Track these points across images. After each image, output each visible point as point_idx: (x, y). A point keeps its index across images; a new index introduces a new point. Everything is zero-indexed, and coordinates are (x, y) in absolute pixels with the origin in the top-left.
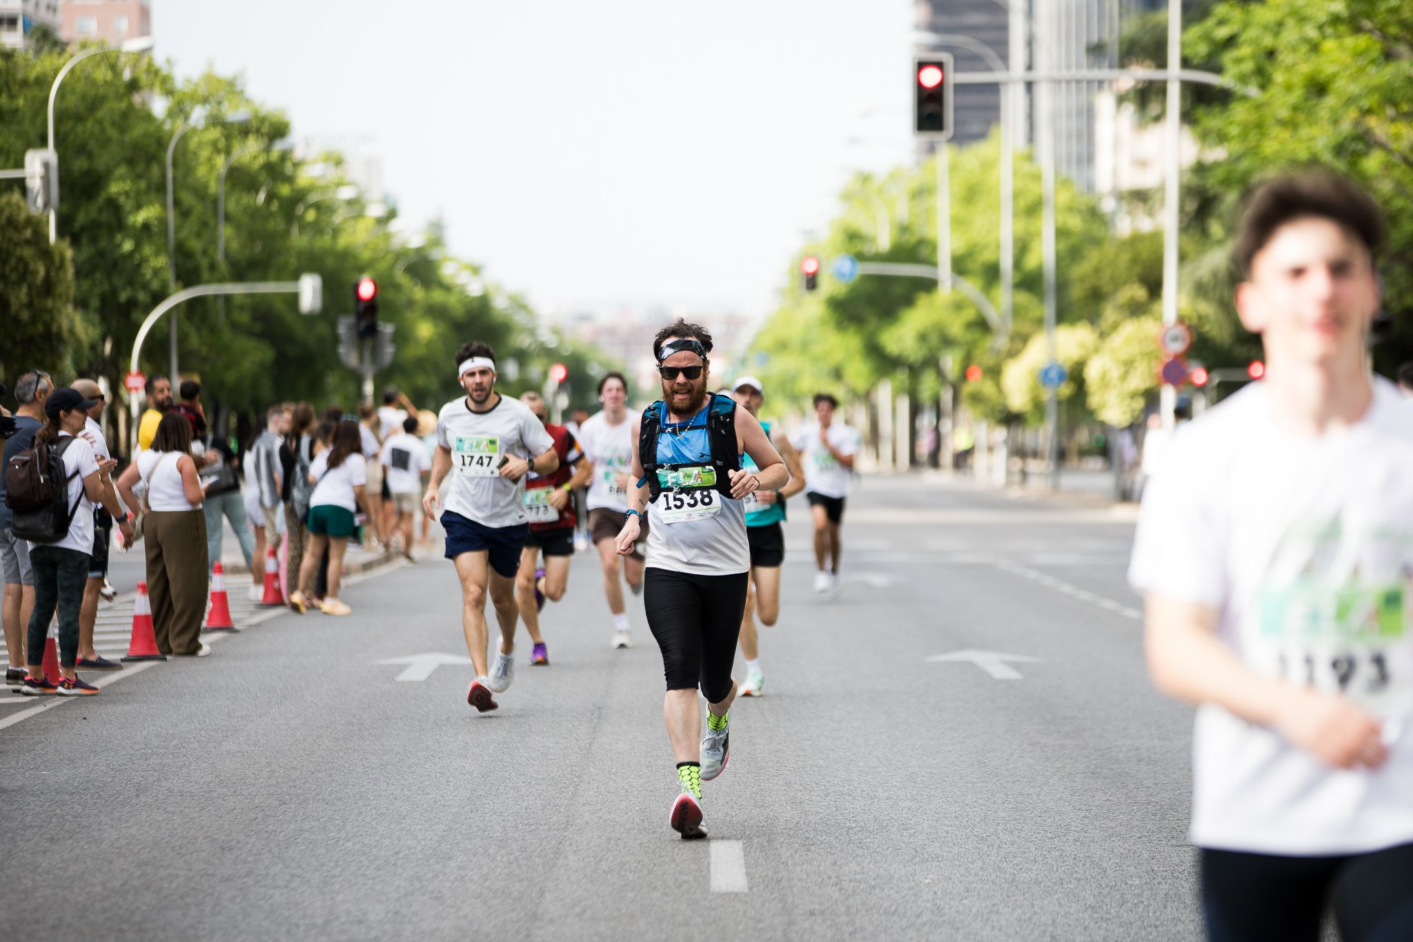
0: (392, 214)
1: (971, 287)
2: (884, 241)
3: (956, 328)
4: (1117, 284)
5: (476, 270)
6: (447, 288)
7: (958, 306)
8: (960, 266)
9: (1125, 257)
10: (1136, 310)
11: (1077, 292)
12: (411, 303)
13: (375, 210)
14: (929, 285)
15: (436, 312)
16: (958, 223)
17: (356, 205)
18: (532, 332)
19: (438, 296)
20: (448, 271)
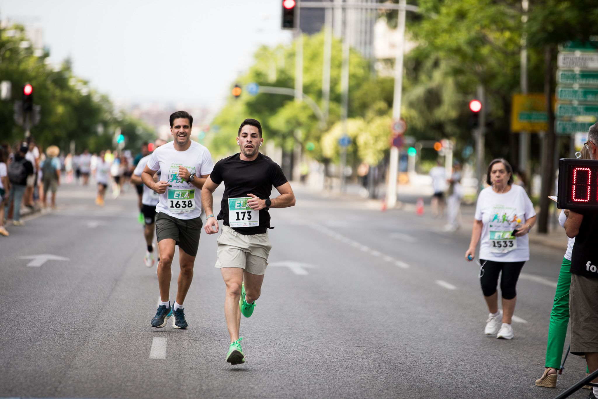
0: (46, 55)
1: (310, 100)
2: (273, 77)
3: (303, 117)
4: (374, 100)
5: (85, 83)
6: (71, 90)
7: (305, 108)
8: (307, 90)
9: (378, 90)
10: (382, 113)
11: (356, 104)
12: (54, 97)
13: (38, 53)
14: (291, 98)
15: (65, 102)
16: (307, 70)
17: (30, 50)
18: (111, 112)
19: (66, 94)
20: (72, 83)
